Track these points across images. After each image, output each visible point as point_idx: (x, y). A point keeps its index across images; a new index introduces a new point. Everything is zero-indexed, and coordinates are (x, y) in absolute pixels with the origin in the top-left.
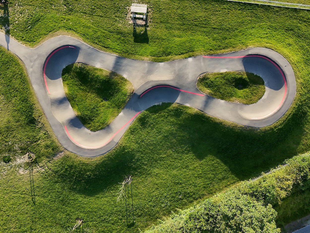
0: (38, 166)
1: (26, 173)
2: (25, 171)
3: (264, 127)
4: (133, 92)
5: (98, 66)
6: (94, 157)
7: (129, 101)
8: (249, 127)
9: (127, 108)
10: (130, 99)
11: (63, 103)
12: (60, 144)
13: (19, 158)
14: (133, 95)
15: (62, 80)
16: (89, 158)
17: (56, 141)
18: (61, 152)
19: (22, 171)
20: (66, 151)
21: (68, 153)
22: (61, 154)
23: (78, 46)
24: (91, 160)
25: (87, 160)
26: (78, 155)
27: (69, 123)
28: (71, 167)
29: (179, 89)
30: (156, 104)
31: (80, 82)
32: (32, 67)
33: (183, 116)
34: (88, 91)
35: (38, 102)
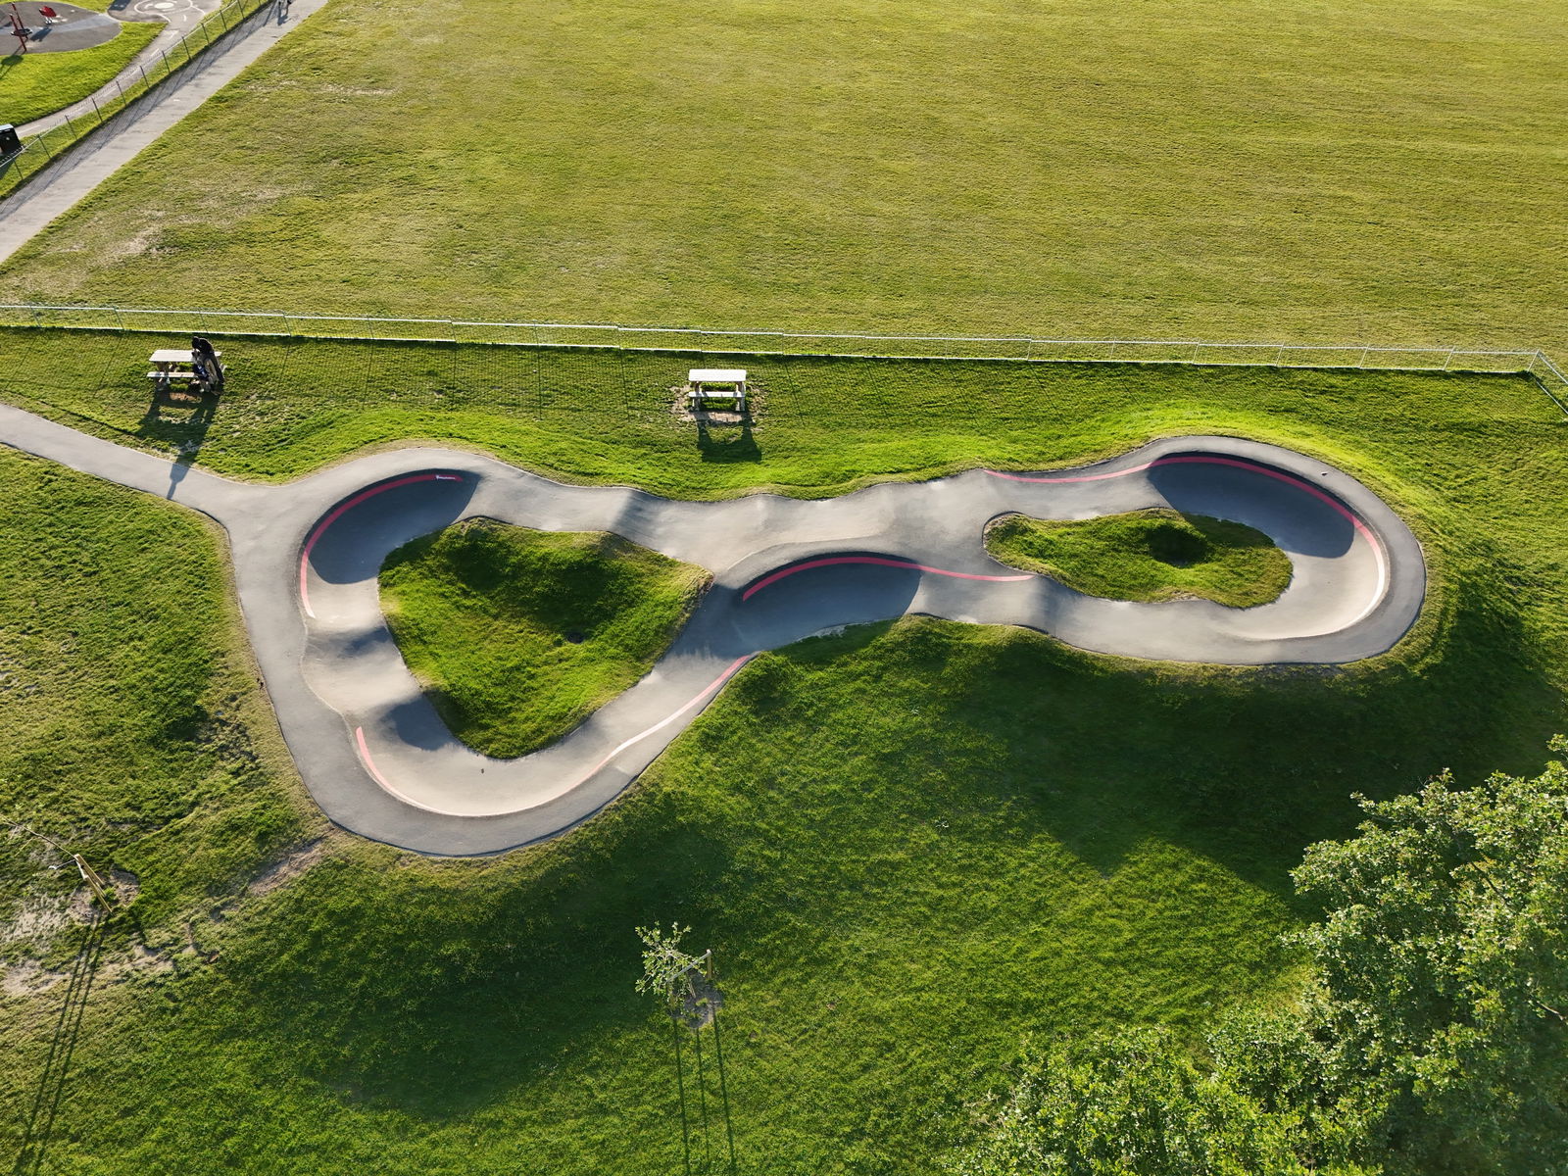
0: (139, 944)
1: (44, 989)
2: (47, 977)
3: (1353, 657)
4: (706, 584)
5: (551, 525)
6: (497, 852)
7: (688, 619)
8: (1284, 664)
9: (679, 654)
10: (694, 612)
11: (367, 652)
12: (314, 803)
13: (35, 906)
14: (710, 594)
15: (376, 586)
16: (468, 859)
17: (295, 793)
18: (308, 844)
19: (24, 981)
20: (337, 837)
21: (343, 844)
22: (302, 856)
23: (476, 472)
24: (476, 870)
25: (455, 874)
26: (404, 852)
27: (383, 721)
28: (348, 919)
29: (913, 566)
30: (818, 634)
31: (464, 586)
32: (256, 538)
34: (494, 611)
35: (248, 644)
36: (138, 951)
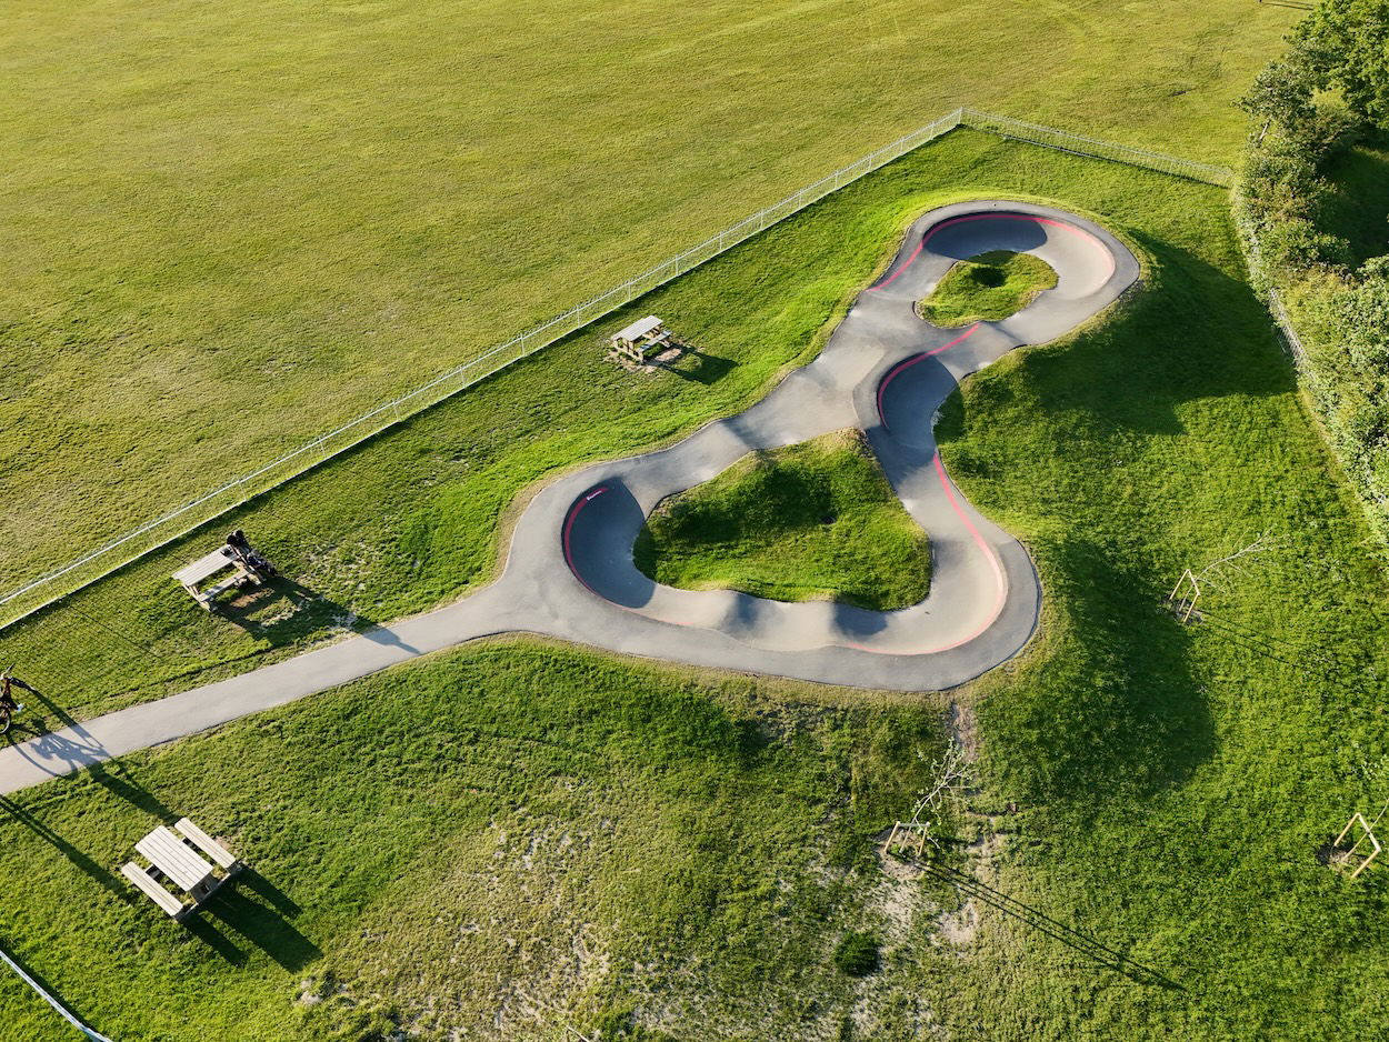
0: (965, 847)
1: (976, 918)
2: (963, 914)
4: (860, 434)
5: (707, 475)
6: (1035, 625)
7: (878, 460)
8: (1124, 292)
10: (875, 453)
12: (915, 693)
13: (881, 899)
14: (868, 439)
15: (668, 587)
16: (1031, 639)
17: (896, 700)
18: (952, 713)
20: (958, 694)
21: (971, 692)
22: (959, 721)
23: (609, 476)
24: (1044, 640)
25: (1040, 651)
26: (1001, 667)
28: (1039, 719)
29: (924, 355)
30: (934, 423)
32: (556, 616)
33: (1016, 386)
34: (762, 543)
36: (972, 850)
